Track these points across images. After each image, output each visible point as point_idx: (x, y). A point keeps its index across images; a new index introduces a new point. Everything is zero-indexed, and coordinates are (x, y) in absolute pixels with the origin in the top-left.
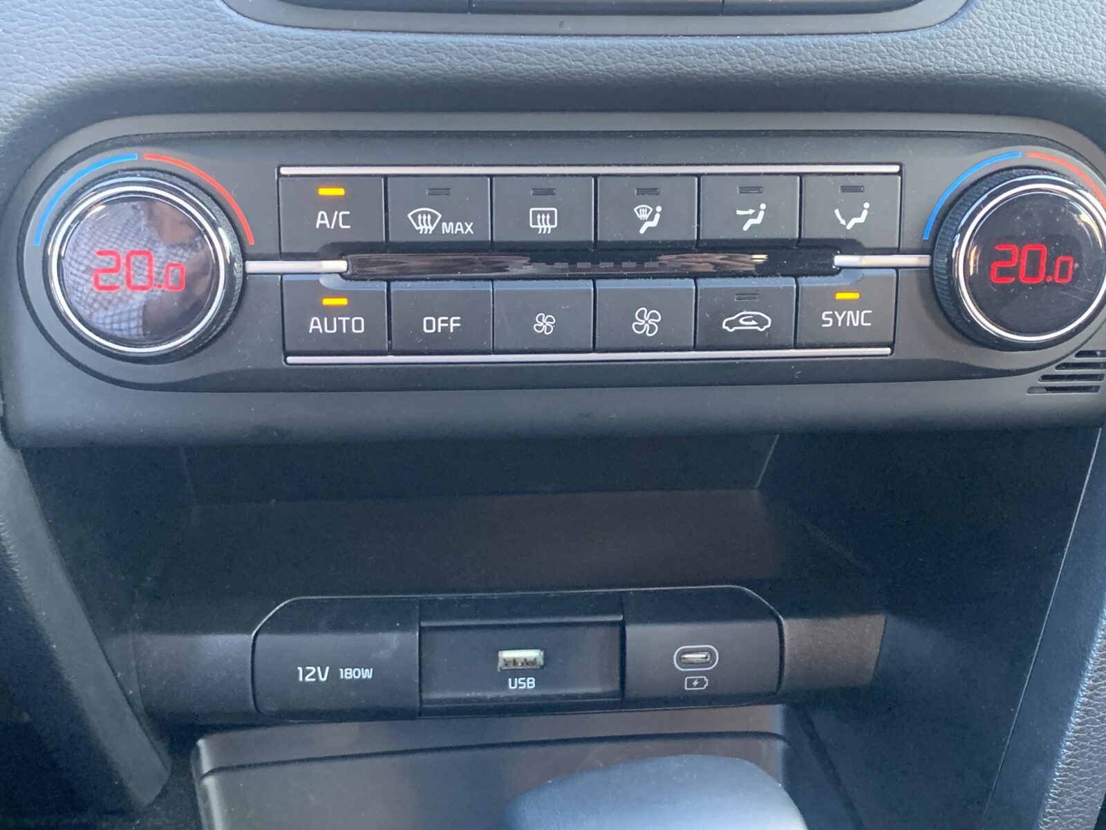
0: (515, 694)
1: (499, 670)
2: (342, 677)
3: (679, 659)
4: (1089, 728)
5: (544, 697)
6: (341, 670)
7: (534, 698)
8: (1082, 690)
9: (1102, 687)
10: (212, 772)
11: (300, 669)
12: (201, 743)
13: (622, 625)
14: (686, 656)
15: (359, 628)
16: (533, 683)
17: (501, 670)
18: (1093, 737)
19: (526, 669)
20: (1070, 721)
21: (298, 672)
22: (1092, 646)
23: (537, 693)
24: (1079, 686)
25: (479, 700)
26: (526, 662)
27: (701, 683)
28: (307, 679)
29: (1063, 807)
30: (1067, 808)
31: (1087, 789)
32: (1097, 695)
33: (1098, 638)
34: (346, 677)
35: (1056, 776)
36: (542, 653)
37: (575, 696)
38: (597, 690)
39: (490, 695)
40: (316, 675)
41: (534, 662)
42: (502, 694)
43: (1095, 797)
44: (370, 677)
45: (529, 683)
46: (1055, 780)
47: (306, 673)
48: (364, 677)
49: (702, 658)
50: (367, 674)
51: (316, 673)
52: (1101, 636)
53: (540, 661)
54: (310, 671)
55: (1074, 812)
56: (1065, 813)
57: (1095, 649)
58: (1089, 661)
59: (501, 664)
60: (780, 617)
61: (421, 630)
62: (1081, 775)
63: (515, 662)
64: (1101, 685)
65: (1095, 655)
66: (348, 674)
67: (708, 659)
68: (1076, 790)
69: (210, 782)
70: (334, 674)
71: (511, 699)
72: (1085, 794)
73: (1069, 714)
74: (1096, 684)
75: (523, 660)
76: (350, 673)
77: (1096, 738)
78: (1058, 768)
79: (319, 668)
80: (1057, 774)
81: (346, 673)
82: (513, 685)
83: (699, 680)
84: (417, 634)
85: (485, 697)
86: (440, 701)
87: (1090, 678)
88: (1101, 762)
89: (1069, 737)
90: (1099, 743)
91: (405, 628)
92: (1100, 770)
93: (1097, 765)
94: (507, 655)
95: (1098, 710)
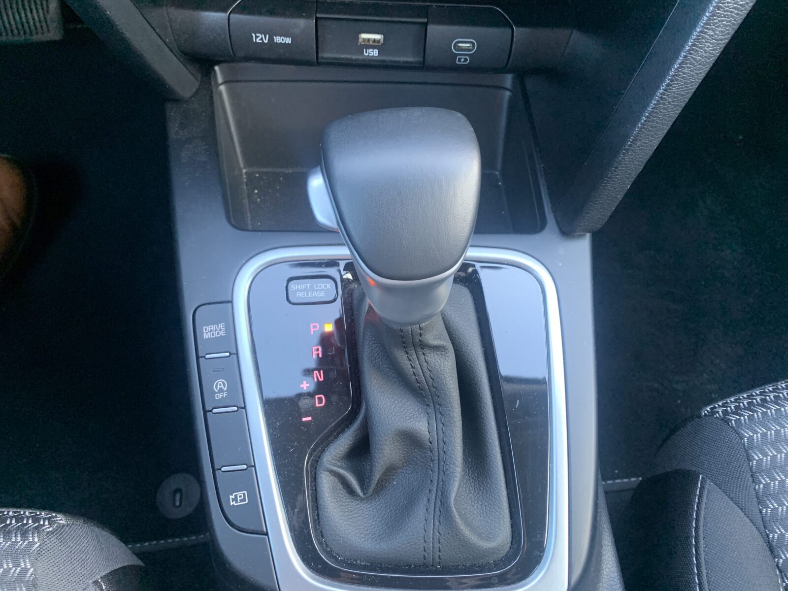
0: (367, 58)
1: (359, 44)
2: (275, 41)
3: (455, 45)
4: (661, 107)
5: (383, 61)
6: (275, 37)
7: (378, 61)
8: (663, 86)
9: (675, 85)
10: (222, 84)
11: (253, 35)
12: (217, 68)
13: (426, 24)
14: (460, 45)
15: (283, 15)
16: (377, 53)
17: (360, 44)
18: (661, 112)
19: (374, 45)
20: (651, 103)
21: (252, 36)
22: (676, 61)
23: (379, 58)
24: (662, 83)
25: (347, 59)
26: (374, 41)
27: (466, 60)
28: (258, 41)
29: (635, 146)
30: (637, 147)
31: (651, 138)
32: (671, 89)
33: (681, 57)
34: (278, 42)
35: (635, 131)
36: (383, 36)
37: (399, 62)
38: (411, 59)
39: (354, 57)
40: (262, 39)
41: (379, 41)
42: (360, 57)
43: (654, 143)
44: (290, 42)
45: (374, 53)
46: (635, 132)
47: (257, 37)
48: (287, 42)
49: (468, 47)
50: (288, 41)
51: (262, 38)
52: (683, 56)
53: (382, 41)
54: (258, 36)
55: (640, 149)
56: (636, 150)
57: (677, 63)
58: (671, 70)
59: (360, 40)
60: (514, 27)
61: (317, 19)
62: (649, 131)
63: (369, 40)
64: (674, 84)
65: (676, 67)
66: (278, 39)
67: (471, 48)
68: (644, 138)
69: (222, 88)
70: (271, 39)
71: (365, 60)
72: (649, 141)
73: (652, 99)
74: (671, 83)
75: (373, 40)
76: (279, 40)
77: (663, 113)
78: (638, 127)
79: (263, 36)
80: (637, 129)
81: (277, 40)
82: (366, 52)
83: (464, 58)
84: (314, 21)
85: (352, 59)
86: (328, 58)
87: (669, 79)
88: (662, 125)
89: (648, 111)
90: (664, 115)
91: (308, 17)
92: (661, 129)
93: (660, 127)
94: (364, 36)
95: (669, 97)
